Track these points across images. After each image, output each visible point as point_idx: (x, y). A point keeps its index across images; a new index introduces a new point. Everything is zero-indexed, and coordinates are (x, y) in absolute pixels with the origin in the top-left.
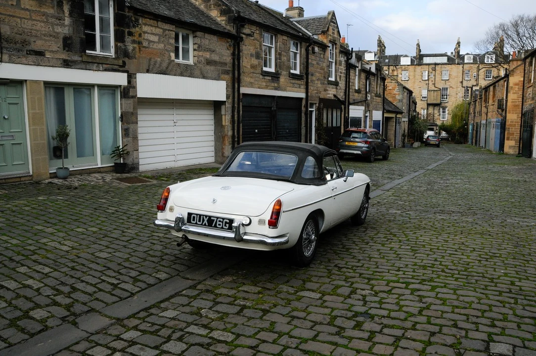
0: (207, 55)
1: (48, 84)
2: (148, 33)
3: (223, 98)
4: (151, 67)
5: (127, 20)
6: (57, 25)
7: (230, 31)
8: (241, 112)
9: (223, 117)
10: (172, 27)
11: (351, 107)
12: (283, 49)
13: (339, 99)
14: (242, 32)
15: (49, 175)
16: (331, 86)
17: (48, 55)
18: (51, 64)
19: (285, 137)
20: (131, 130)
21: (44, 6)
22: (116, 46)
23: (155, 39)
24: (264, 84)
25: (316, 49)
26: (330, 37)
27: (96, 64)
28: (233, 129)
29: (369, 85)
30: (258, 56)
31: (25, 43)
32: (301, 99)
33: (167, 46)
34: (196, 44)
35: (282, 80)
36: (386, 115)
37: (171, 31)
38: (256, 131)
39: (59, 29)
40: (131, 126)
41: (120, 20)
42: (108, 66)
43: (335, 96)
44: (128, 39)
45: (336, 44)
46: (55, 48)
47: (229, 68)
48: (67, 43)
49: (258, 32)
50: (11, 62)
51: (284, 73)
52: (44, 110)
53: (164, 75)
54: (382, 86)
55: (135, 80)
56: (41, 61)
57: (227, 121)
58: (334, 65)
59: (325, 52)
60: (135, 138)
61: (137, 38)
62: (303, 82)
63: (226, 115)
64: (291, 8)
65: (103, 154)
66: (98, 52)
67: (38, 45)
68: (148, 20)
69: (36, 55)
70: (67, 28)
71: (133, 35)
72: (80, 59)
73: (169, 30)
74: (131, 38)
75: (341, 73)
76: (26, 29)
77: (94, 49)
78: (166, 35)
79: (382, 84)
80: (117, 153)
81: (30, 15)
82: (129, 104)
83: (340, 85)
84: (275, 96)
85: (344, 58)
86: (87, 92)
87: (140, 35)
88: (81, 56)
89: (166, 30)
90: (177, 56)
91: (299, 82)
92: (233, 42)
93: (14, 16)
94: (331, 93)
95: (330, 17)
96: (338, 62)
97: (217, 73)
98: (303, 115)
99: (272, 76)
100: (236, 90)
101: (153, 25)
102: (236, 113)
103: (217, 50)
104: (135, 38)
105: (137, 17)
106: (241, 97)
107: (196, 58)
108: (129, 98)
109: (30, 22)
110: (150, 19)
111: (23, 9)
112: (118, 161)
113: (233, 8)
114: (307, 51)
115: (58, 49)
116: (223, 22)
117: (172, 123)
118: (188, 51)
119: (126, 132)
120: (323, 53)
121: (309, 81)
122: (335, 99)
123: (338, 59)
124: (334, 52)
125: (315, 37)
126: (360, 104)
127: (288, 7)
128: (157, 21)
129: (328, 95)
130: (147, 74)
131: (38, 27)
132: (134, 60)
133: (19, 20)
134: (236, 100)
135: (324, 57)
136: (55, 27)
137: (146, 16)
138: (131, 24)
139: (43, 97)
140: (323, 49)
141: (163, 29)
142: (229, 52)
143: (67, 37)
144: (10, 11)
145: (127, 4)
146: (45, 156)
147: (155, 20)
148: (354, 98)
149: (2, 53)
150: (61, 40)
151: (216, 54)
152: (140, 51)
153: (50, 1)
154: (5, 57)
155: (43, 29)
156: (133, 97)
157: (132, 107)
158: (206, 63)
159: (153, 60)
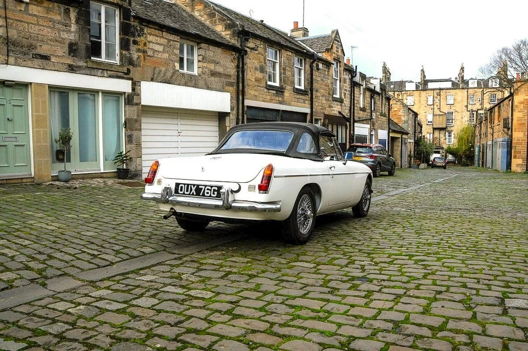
0: (212, 67)
1: (52, 88)
2: (153, 43)
3: (227, 109)
4: (155, 76)
5: (132, 29)
6: (63, 31)
7: (235, 44)
9: (228, 128)
10: (177, 38)
11: (356, 124)
12: (287, 65)
13: (344, 117)
14: (247, 46)
15: (51, 177)
16: (336, 103)
17: (53, 59)
18: (56, 69)
20: (134, 136)
21: (51, 13)
22: (121, 54)
23: (160, 48)
24: (269, 97)
25: (321, 66)
26: (334, 55)
27: (101, 71)
29: (374, 104)
30: (262, 70)
31: (31, 47)
32: (306, 114)
33: (172, 56)
34: (200, 55)
35: (287, 94)
36: (391, 135)
37: (176, 41)
39: (65, 35)
40: (135, 133)
41: (125, 29)
42: (113, 72)
43: (340, 113)
44: (133, 48)
45: (340, 62)
46: (60, 53)
47: (233, 80)
48: (73, 49)
49: (262, 46)
50: (16, 64)
51: (288, 87)
52: (48, 113)
53: (168, 84)
54: (387, 106)
55: (139, 88)
56: (47, 65)
58: (338, 82)
59: (329, 69)
60: (139, 145)
61: (142, 47)
62: (308, 97)
63: (230, 126)
64: (296, 28)
65: (106, 159)
66: (103, 59)
67: (44, 50)
68: (153, 30)
69: (41, 59)
70: (73, 34)
71: (138, 44)
72: (85, 64)
73: (173, 41)
74: (136, 47)
75: (345, 90)
76: (33, 33)
77: (98, 54)
78: (171, 45)
79: (387, 104)
80: (121, 158)
81: (37, 21)
82: (133, 111)
83: (345, 102)
84: (279, 110)
85: (348, 76)
86: (91, 97)
87: (145, 44)
88: (86, 62)
89: (171, 40)
90: (182, 67)
91: (303, 97)
92: (237, 56)
93: (21, 21)
94: (336, 110)
95: (334, 35)
96: (342, 80)
97: (222, 85)
99: (276, 90)
100: (240, 102)
101: (157, 34)
103: (222, 62)
104: (140, 47)
105: (142, 26)
107: (200, 69)
108: (132, 105)
109: (37, 27)
110: (155, 29)
111: (31, 15)
112: (121, 167)
113: (237, 23)
114: (311, 67)
115: (64, 54)
117: (176, 133)
118: (193, 63)
119: (129, 139)
120: (327, 70)
121: (314, 97)
122: (340, 115)
123: (342, 76)
124: (339, 70)
125: (320, 55)
126: (365, 122)
127: (292, 28)
128: (163, 31)
129: (333, 112)
130: (152, 83)
131: (45, 33)
132: (139, 68)
133: (26, 25)
134: (240, 112)
135: (328, 74)
136: (61, 33)
137: (151, 26)
138: (137, 34)
139: (47, 100)
140: (327, 66)
141: (167, 39)
142: (234, 65)
143: (73, 43)
144: (18, 16)
145: (133, 14)
146: (48, 158)
147: (160, 31)
148: (359, 116)
149: (8, 55)
150: (67, 46)
151: (221, 66)
152: (144, 59)
153: (57, 8)
154: (12, 60)
155: (49, 34)
156: (137, 104)
157: (136, 114)
158: (210, 74)
159: (157, 69)
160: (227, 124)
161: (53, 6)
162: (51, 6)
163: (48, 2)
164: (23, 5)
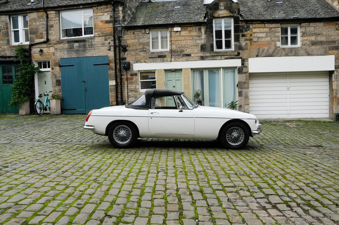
0: (313, 38)
1: (193, 70)
2: (257, 33)
3: (332, 68)
4: (259, 53)
5: (241, 28)
6: (198, 40)
9: (333, 83)
10: (277, 25)
17: (192, 55)
18: (194, 60)
20: (243, 92)
21: (192, 32)
22: (235, 44)
23: (264, 35)
27: (220, 56)
31: (182, 51)
33: (273, 38)
34: (302, 32)
37: (277, 27)
39: (199, 42)
40: (244, 91)
41: (237, 29)
42: (228, 56)
44: (242, 39)
46: (196, 51)
47: (338, 44)
48: (203, 48)
50: (175, 61)
52: (190, 82)
53: (271, 57)
55: (247, 62)
56: (189, 59)
57: (336, 86)
60: (247, 97)
61: (249, 37)
66: (223, 49)
67: (188, 51)
68: (257, 25)
69: (186, 56)
70: (203, 40)
71: (245, 36)
72: (210, 55)
73: (274, 28)
74: (244, 38)
76: (183, 45)
77: (221, 48)
78: (272, 31)
80: (232, 105)
81: (185, 38)
82: (243, 77)
86: (216, 72)
87: (251, 35)
88: (211, 53)
89: (272, 28)
93: (177, 40)
97: (324, 50)
101: (261, 27)
103: (324, 32)
104: (248, 38)
105: (248, 25)
108: (242, 73)
109: (185, 41)
110: (259, 24)
111: (182, 36)
115: (198, 51)
117: (286, 88)
118: (297, 38)
119: (240, 94)
128: (265, 24)
130: (257, 58)
131: (189, 43)
132: (246, 51)
133: (180, 42)
136: (197, 41)
137: (255, 23)
138: (244, 30)
139: (190, 76)
141: (270, 28)
142: (338, 32)
143: (203, 45)
144: (177, 38)
145: (241, 19)
147: (263, 24)
149: (171, 57)
150: (200, 47)
151: (323, 35)
152: (251, 44)
153: (195, 29)
154: (173, 59)
155: (191, 43)
156: (245, 73)
157: (245, 79)
158: (310, 44)
159: (261, 49)
160: (333, 80)
161: (193, 29)
162: (191, 29)
163: (190, 28)
164: (179, 33)
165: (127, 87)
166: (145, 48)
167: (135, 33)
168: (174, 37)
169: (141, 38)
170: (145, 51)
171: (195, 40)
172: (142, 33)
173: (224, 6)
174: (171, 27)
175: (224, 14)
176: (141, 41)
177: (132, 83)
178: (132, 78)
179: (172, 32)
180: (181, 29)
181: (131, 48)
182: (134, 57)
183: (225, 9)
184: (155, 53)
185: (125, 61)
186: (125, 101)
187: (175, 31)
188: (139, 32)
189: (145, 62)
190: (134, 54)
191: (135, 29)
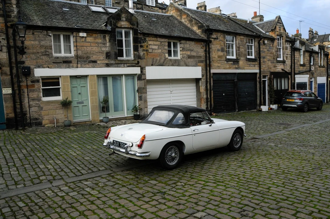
0: (189, 53)
1: (99, 76)
2: (152, 45)
3: (200, 76)
4: (154, 63)
5: (139, 39)
7: (203, 38)
8: (212, 84)
9: (201, 87)
10: (167, 40)
11: (296, 76)
12: (241, 44)
13: (286, 72)
14: (211, 37)
15: (99, 121)
16: (279, 64)
17: (98, 62)
18: (100, 66)
19: (244, 97)
20: (143, 97)
21: (97, 39)
22: (134, 53)
23: (156, 47)
24: (228, 66)
25: (266, 42)
26: (277, 33)
27: (123, 64)
28: (207, 94)
29: (313, 60)
30: (222, 50)
31: (88, 57)
32: (256, 73)
33: (163, 51)
34: (181, 47)
35: (241, 63)
37: (165, 42)
38: (224, 94)
39: (104, 49)
40: (143, 95)
41: (136, 40)
42: (130, 64)
43: (282, 70)
44: (140, 50)
45: (282, 36)
46: (102, 58)
47: (203, 59)
48: (108, 55)
49: (222, 36)
50: (81, 67)
51: (242, 58)
52: (97, 89)
53: (161, 66)
54: (326, 60)
55: (145, 70)
56: (95, 65)
57: (202, 90)
58: (282, 50)
59: (273, 43)
60: (146, 101)
62: (257, 63)
63: (202, 86)
64: (255, 16)
65: (128, 110)
66: (125, 58)
67: (94, 58)
68: (151, 38)
69: (93, 63)
70: (108, 48)
71: (143, 47)
72: (114, 62)
73: (164, 42)
74: (142, 49)
75: (287, 54)
76: (89, 51)
77: (122, 56)
78: (162, 45)
79: (326, 58)
80: (135, 109)
81: (90, 44)
82: (142, 83)
83: (287, 62)
84: (236, 73)
85: (289, 45)
86: (119, 78)
87: (147, 46)
89: (162, 42)
90: (170, 55)
91: (254, 63)
92: (205, 44)
93: (83, 46)
94: (279, 68)
95: (277, 19)
96: (284, 48)
97: (196, 62)
98: (258, 83)
99: (233, 61)
100: (208, 71)
101: (154, 40)
102: (208, 85)
103: (195, 49)
104: (145, 49)
105: (145, 37)
106: (212, 75)
107: (181, 55)
108: (141, 80)
109: (90, 48)
110: (153, 37)
111: (87, 42)
112: (136, 114)
113: (204, 25)
114: (259, 43)
115: (104, 59)
116: (200, 33)
117: (169, 92)
118: (177, 52)
119: (140, 98)
120: (272, 43)
121: (262, 62)
122: (283, 71)
123: (284, 46)
124: (282, 42)
125: (267, 34)
126: (305, 73)
127: (253, 16)
128: (157, 38)
129: (277, 70)
130: (152, 67)
131: (94, 50)
132: (144, 60)
133: (85, 47)
134: (208, 77)
135: (273, 46)
136: (102, 48)
137: (150, 36)
138: (142, 41)
139: (96, 83)
140: (272, 41)
141: (160, 42)
142: (203, 50)
143: (108, 52)
144: (82, 44)
145: (139, 31)
146: (98, 111)
147: (155, 37)
148: (299, 70)
149: (78, 64)
150: (105, 54)
151: (194, 52)
152: (147, 55)
153: (100, 36)
154: (79, 65)
155: (96, 50)
156: (144, 79)
157: (143, 85)
158: (187, 58)
159: (155, 59)
160: (200, 85)
161: (98, 35)
162: (96, 36)
163: (95, 34)
164: (84, 38)
165: (27, 96)
166: (48, 52)
167: (35, 33)
168: (79, 42)
169: (42, 40)
170: (48, 55)
171: (101, 47)
172: (44, 35)
173: (126, 18)
174: (76, 32)
175: (125, 25)
176: (43, 43)
177: (33, 91)
178: (33, 85)
179: (77, 37)
180: (87, 35)
181: (31, 51)
182: (35, 61)
183: (126, 20)
184: (59, 58)
185: (23, 65)
186: (26, 111)
187: (80, 37)
188: (40, 33)
189: (49, 68)
190: (35, 57)
191: (35, 30)
